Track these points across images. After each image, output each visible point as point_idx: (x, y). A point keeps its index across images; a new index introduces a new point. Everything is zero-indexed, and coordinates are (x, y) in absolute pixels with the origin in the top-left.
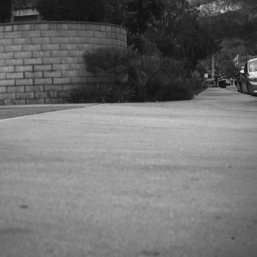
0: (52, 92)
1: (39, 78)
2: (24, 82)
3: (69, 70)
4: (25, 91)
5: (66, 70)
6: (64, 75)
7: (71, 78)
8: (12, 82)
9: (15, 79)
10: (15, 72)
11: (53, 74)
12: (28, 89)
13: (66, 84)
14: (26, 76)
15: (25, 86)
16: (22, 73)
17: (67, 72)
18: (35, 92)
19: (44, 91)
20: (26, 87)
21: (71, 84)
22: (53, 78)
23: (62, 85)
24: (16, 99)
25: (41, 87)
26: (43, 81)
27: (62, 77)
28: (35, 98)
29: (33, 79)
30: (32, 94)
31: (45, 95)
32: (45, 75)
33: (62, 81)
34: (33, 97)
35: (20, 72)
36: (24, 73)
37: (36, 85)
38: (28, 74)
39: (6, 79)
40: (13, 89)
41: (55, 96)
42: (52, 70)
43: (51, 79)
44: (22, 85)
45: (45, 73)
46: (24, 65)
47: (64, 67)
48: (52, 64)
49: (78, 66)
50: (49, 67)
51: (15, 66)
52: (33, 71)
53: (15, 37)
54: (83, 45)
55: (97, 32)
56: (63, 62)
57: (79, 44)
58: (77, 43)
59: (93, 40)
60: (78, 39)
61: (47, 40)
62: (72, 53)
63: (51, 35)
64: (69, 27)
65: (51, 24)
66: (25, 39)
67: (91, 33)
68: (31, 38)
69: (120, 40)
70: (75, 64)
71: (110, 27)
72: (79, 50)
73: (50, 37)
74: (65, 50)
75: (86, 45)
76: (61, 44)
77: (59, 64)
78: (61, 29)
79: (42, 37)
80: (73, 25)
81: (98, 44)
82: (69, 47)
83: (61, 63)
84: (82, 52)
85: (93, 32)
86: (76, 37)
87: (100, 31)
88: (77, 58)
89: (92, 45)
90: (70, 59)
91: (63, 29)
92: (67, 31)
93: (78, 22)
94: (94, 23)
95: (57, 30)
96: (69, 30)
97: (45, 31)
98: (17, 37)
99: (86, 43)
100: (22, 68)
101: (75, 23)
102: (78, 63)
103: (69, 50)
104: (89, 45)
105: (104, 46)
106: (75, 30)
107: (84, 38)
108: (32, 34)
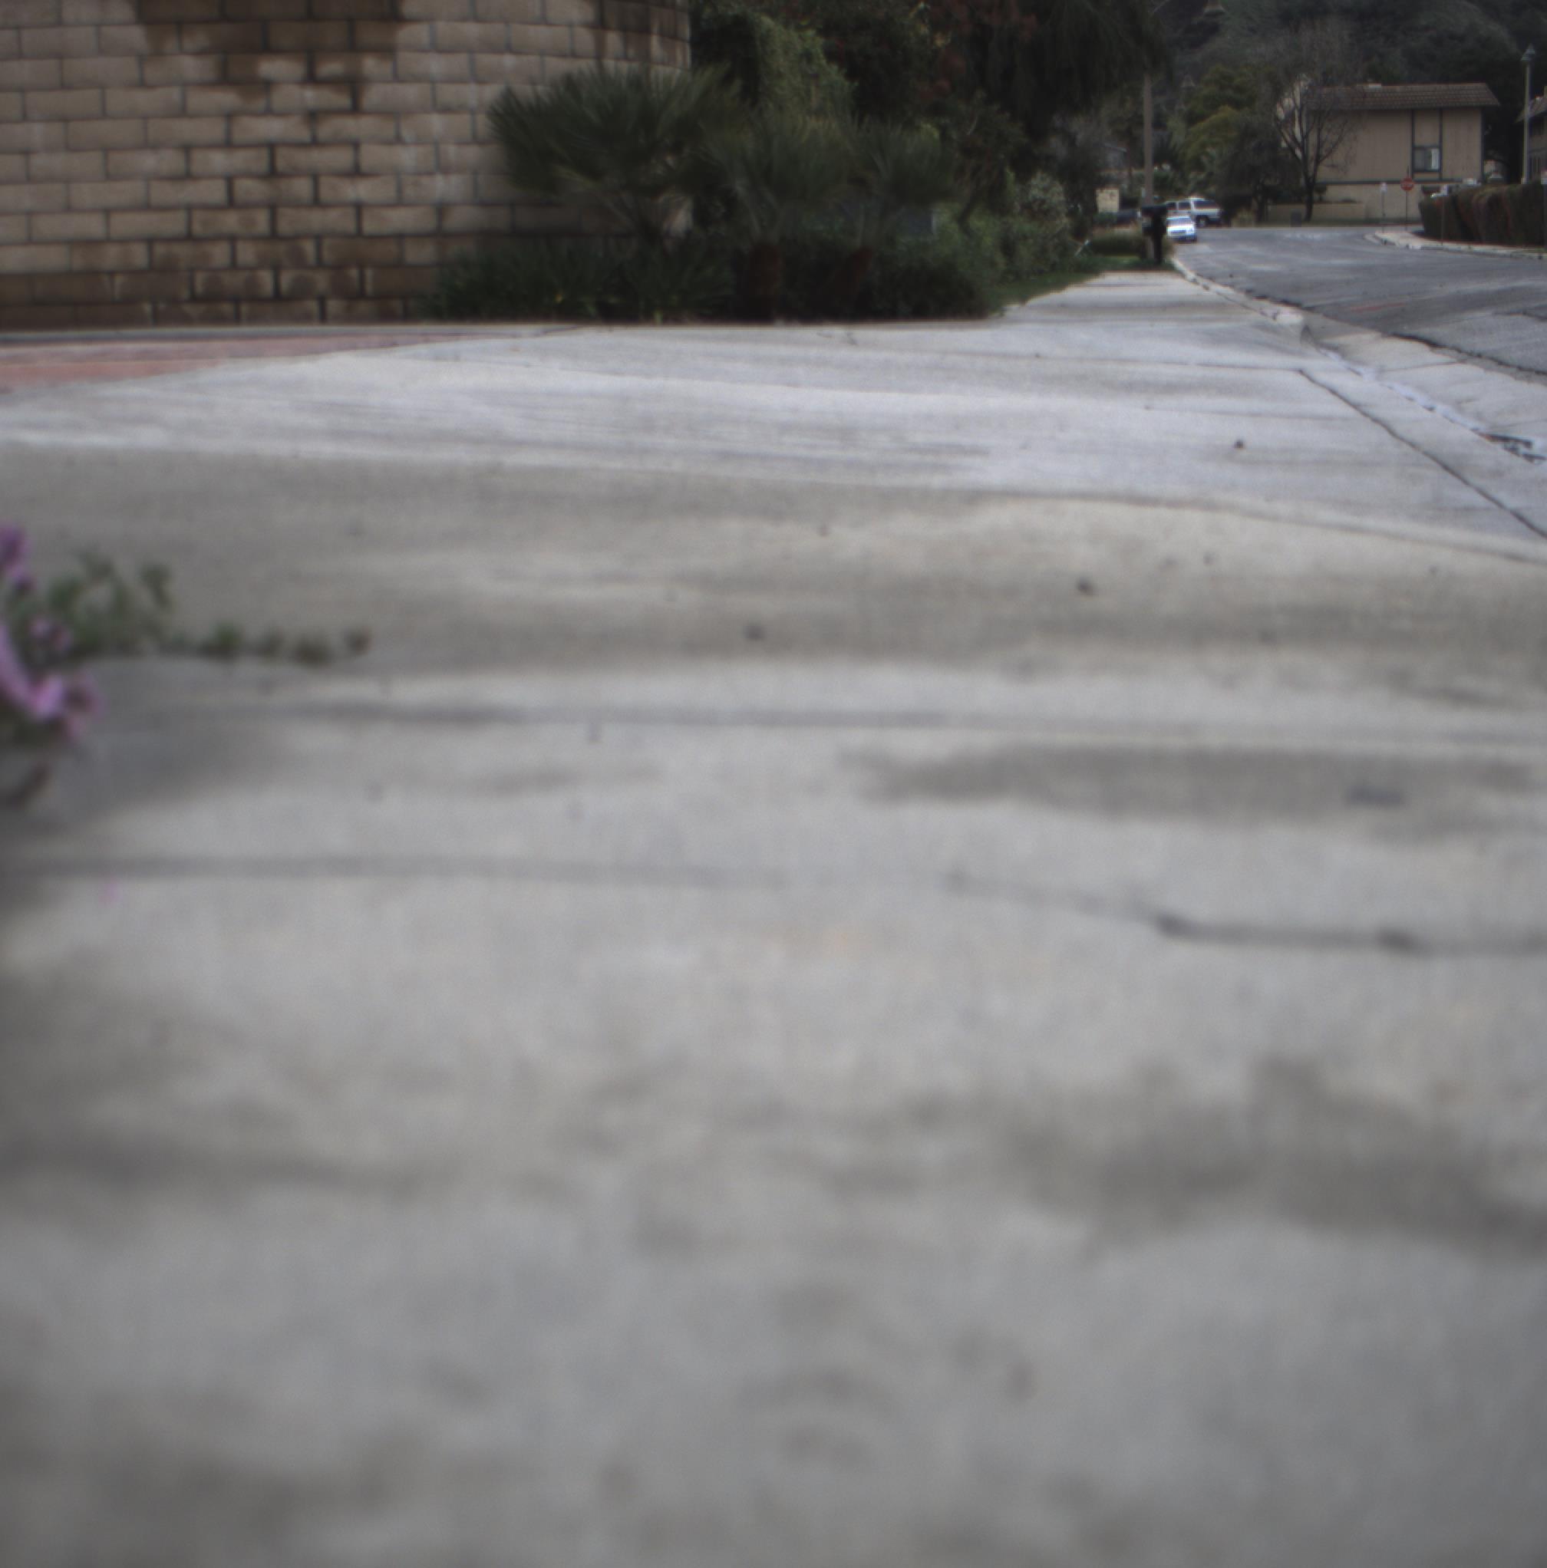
0: (354, 273)
1: (297, 205)
2: (230, 221)
3: (430, 174)
4: (234, 265)
5: (419, 174)
6: (410, 192)
7: (442, 209)
8: (174, 224)
9: (190, 208)
10: (188, 176)
11: (362, 190)
12: (247, 253)
13: (419, 236)
14: (240, 196)
15: (232, 239)
16: (222, 184)
17: (425, 180)
18: (277, 269)
19: (320, 264)
20: (240, 245)
21: (439, 235)
22: (359, 207)
23: (400, 237)
24: (194, 299)
25: (309, 247)
26: (317, 220)
27: (399, 202)
28: (278, 297)
29: (273, 208)
30: (266, 278)
31: (321, 281)
32: (326, 194)
33: (400, 219)
34: (268, 289)
35: (212, 177)
36: (230, 180)
37: (286, 238)
38: (248, 188)
39: (147, 207)
40: (182, 251)
41: (369, 288)
42: (356, 172)
43: (351, 211)
44: (218, 238)
45: (325, 182)
46: (228, 144)
47: (407, 157)
48: (356, 145)
49: (472, 154)
50: (341, 158)
51: (187, 149)
52: (273, 174)
53: (191, 16)
54: (496, 57)
56: (407, 134)
57: (478, 56)
58: (471, 51)
59: (540, 34)
60: (472, 30)
62: (449, 93)
63: (353, 13)
66: (238, 26)
68: (263, 22)
70: (461, 143)
72: (480, 82)
73: (350, 20)
74: (416, 80)
75: (509, 61)
76: (400, 54)
77: (389, 143)
79: (315, 20)
81: (562, 55)
82: (436, 65)
83: (398, 140)
84: (491, 92)
86: (464, 19)
88: (467, 117)
89: (534, 59)
90: (437, 123)
99: (509, 49)
100: (219, 161)
102: (476, 140)
103: (433, 82)
104: (523, 58)
107: (499, 27)
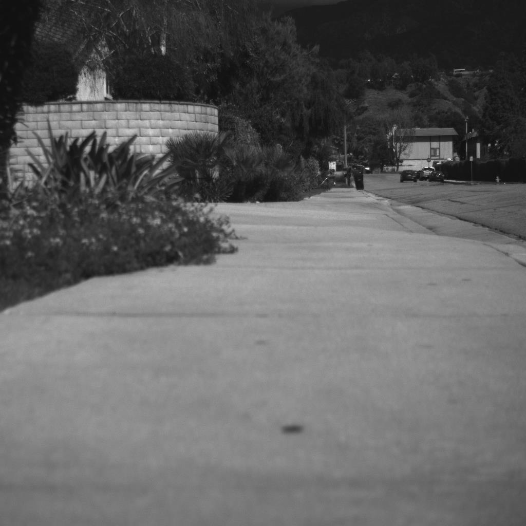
53: (84, 119)
54: (167, 130)
55: (184, 114)
56: (143, 151)
57: (162, 129)
58: (160, 128)
59: (179, 123)
60: (161, 122)
61: (124, 123)
62: (154, 139)
63: (129, 118)
64: (151, 108)
65: (130, 104)
66: (97, 121)
67: (177, 115)
68: (105, 120)
69: (211, 123)
70: (158, 153)
71: (200, 107)
72: (162, 137)
73: (128, 120)
74: (146, 136)
75: (170, 130)
76: (141, 129)
77: (138, 153)
78: (141, 110)
79: (119, 120)
80: (156, 105)
81: (185, 129)
82: (151, 132)
83: (141, 152)
84: (166, 139)
85: (180, 115)
86: (159, 120)
87: (188, 113)
88: (159, 146)
89: (178, 130)
90: (151, 148)
91: (144, 110)
92: (148, 113)
93: (162, 102)
94: (181, 102)
95: (136, 111)
96: (151, 111)
97: (121, 112)
98: (87, 118)
99: (171, 128)
101: (158, 103)
102: (162, 152)
103: (150, 136)
104: (174, 130)
105: (191, 131)
106: (158, 111)
107: (168, 121)
108: (106, 115)
